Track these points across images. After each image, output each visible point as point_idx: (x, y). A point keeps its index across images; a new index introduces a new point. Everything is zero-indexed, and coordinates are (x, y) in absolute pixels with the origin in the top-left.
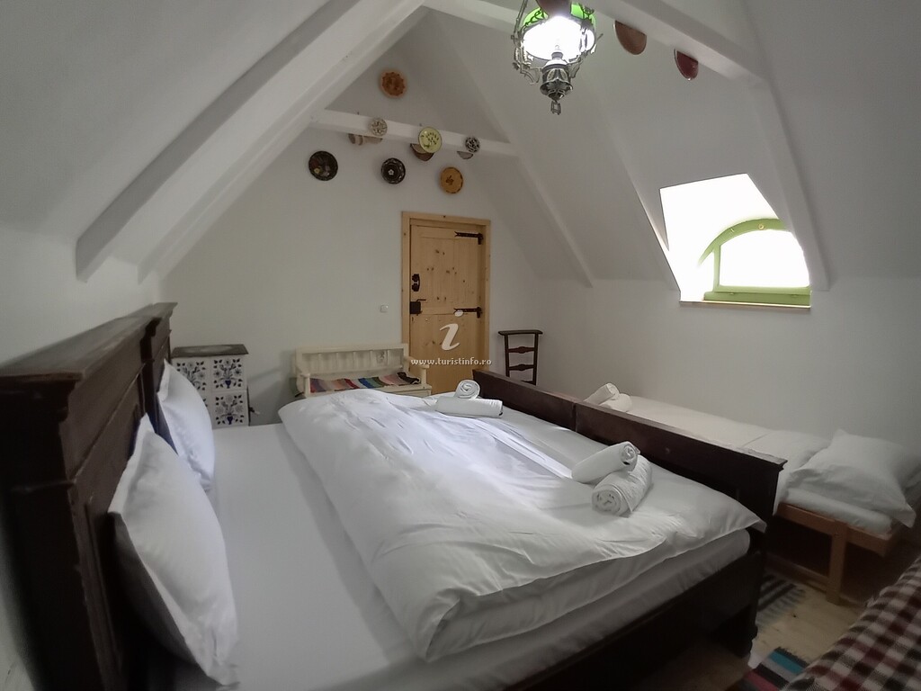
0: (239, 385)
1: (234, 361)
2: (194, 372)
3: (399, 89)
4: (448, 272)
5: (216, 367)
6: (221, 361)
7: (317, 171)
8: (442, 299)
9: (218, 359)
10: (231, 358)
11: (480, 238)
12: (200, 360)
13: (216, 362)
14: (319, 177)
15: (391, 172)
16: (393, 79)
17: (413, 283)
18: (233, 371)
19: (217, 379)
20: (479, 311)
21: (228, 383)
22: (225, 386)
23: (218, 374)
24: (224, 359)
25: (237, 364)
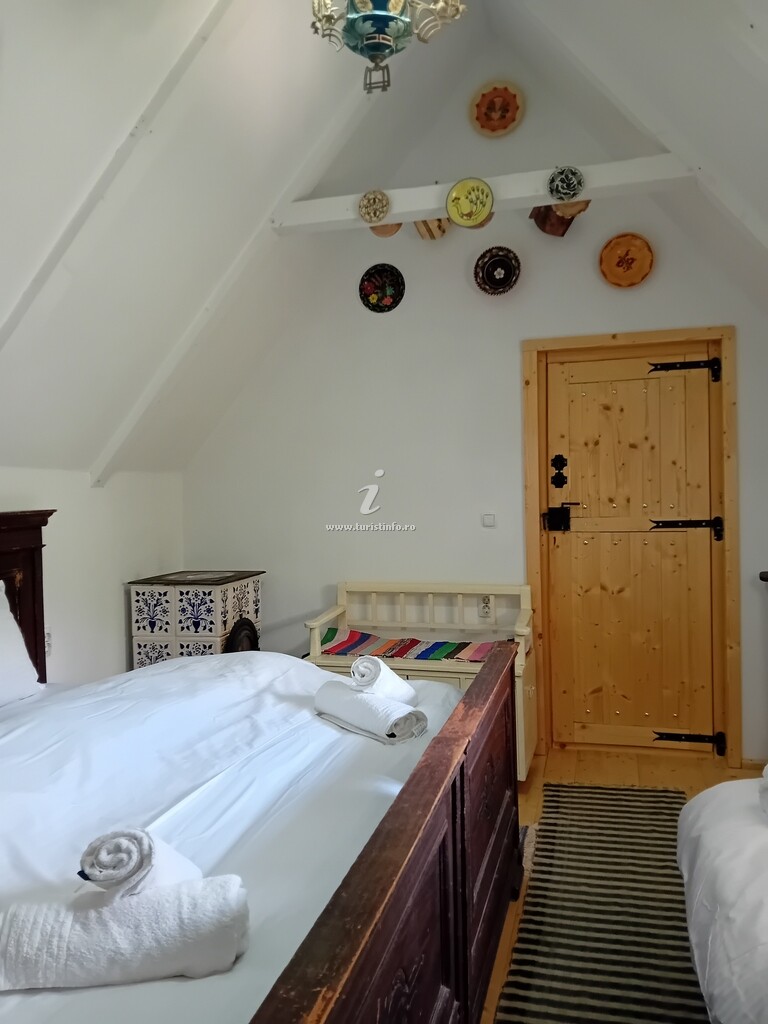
0: (210, 630)
1: (204, 594)
2: (155, 606)
3: (509, 115)
4: (633, 446)
5: (181, 600)
6: (187, 593)
7: (373, 299)
8: (620, 501)
9: (184, 589)
10: (201, 589)
11: (714, 367)
12: (162, 589)
13: (182, 594)
14: (378, 308)
15: (499, 273)
16: (498, 101)
17: (553, 472)
18: (203, 608)
19: (183, 618)
20: (716, 526)
21: (196, 625)
22: (192, 628)
23: (183, 610)
24: (192, 589)
25: (208, 598)
